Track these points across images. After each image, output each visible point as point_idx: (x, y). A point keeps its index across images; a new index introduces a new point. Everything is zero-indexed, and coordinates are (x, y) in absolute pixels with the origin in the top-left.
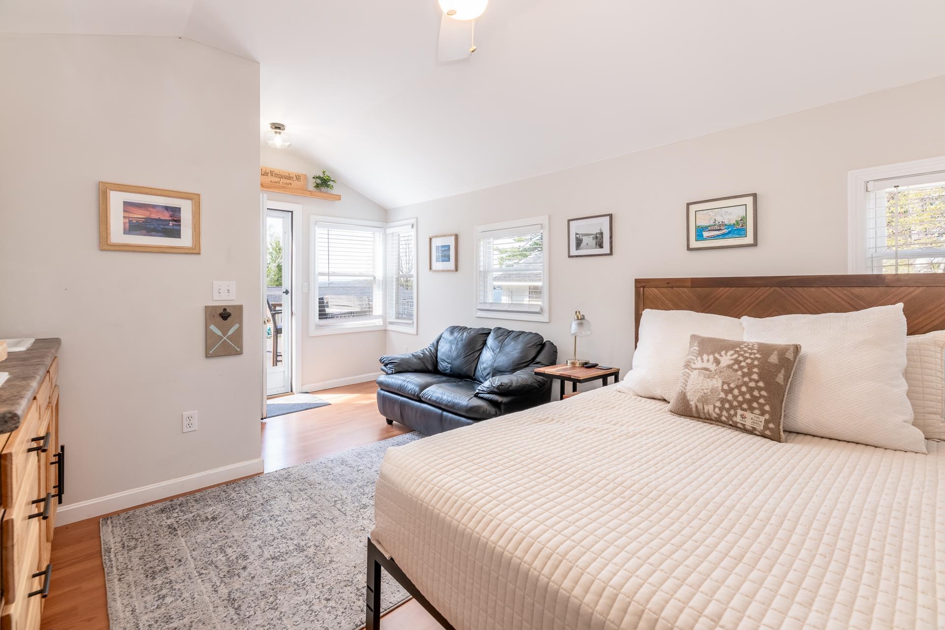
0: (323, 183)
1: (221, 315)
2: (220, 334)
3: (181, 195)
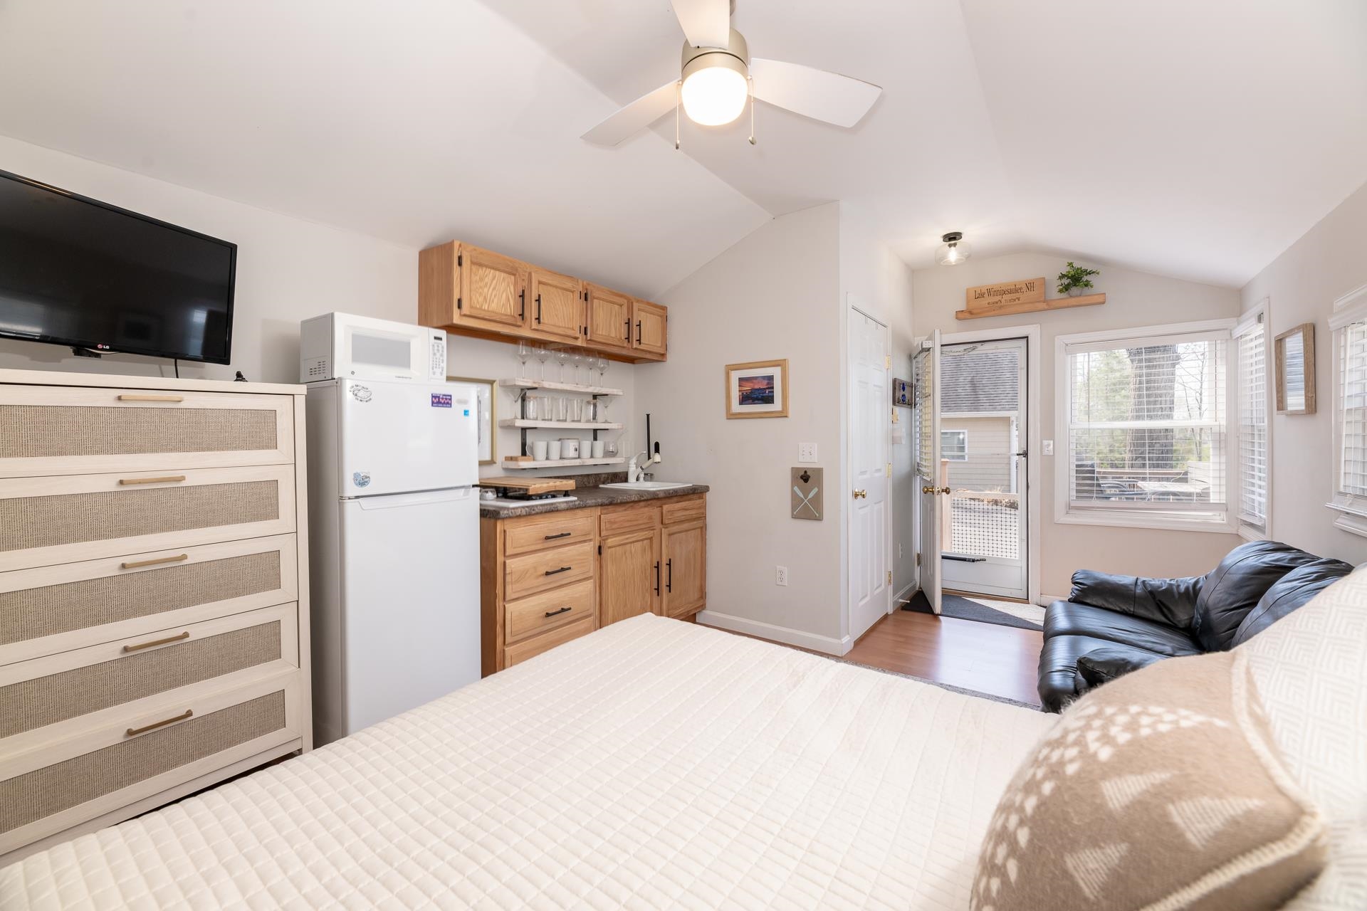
0: (1076, 279)
1: (802, 477)
2: (802, 496)
3: (773, 363)
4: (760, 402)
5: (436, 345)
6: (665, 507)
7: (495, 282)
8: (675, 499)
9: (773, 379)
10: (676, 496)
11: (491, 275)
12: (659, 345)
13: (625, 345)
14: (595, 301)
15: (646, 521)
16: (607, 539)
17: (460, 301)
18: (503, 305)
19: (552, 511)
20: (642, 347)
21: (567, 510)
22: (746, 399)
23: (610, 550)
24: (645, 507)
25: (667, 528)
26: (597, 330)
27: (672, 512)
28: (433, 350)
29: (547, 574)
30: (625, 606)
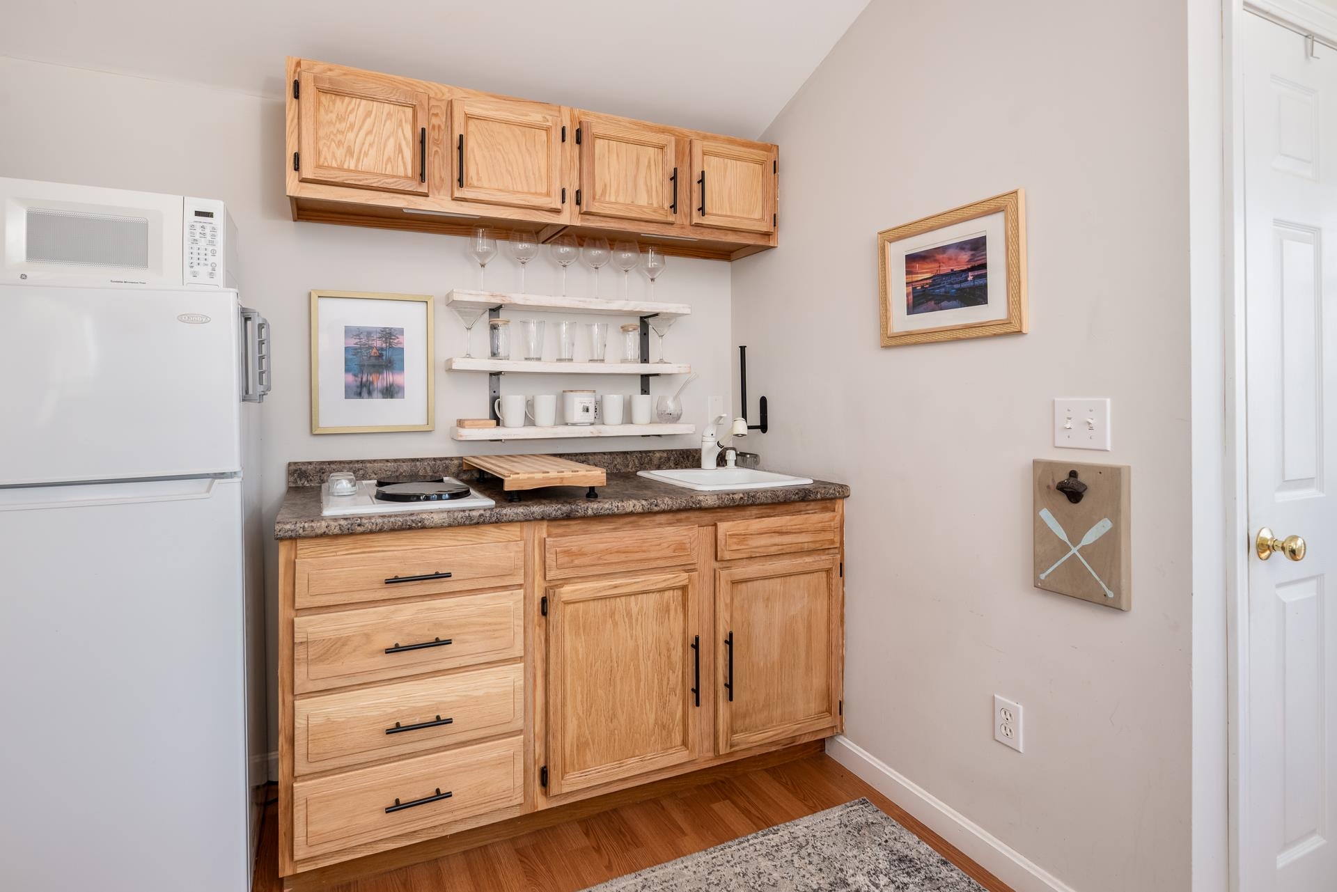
1: (1062, 488)
2: (1062, 535)
3: (985, 207)
4: (954, 303)
5: (198, 226)
6: (723, 527)
7: (369, 121)
8: (755, 511)
9: (984, 244)
10: (753, 505)
11: (361, 109)
12: (758, 215)
13: (671, 219)
14: (599, 143)
15: (668, 553)
16: (562, 586)
17: (297, 157)
18: (389, 159)
19: (410, 528)
20: (706, 220)
21: (450, 526)
22: (921, 300)
23: (570, 608)
24: (670, 524)
25: (728, 568)
26: (604, 193)
27: (743, 537)
28: (192, 234)
29: (397, 649)
30: (613, 717)
